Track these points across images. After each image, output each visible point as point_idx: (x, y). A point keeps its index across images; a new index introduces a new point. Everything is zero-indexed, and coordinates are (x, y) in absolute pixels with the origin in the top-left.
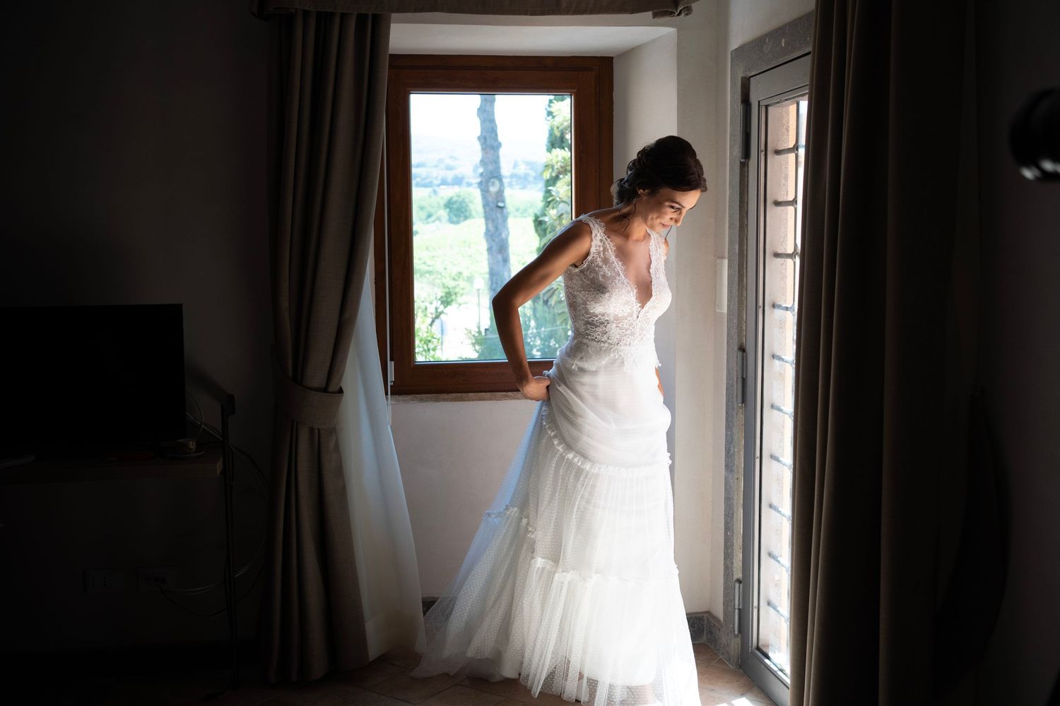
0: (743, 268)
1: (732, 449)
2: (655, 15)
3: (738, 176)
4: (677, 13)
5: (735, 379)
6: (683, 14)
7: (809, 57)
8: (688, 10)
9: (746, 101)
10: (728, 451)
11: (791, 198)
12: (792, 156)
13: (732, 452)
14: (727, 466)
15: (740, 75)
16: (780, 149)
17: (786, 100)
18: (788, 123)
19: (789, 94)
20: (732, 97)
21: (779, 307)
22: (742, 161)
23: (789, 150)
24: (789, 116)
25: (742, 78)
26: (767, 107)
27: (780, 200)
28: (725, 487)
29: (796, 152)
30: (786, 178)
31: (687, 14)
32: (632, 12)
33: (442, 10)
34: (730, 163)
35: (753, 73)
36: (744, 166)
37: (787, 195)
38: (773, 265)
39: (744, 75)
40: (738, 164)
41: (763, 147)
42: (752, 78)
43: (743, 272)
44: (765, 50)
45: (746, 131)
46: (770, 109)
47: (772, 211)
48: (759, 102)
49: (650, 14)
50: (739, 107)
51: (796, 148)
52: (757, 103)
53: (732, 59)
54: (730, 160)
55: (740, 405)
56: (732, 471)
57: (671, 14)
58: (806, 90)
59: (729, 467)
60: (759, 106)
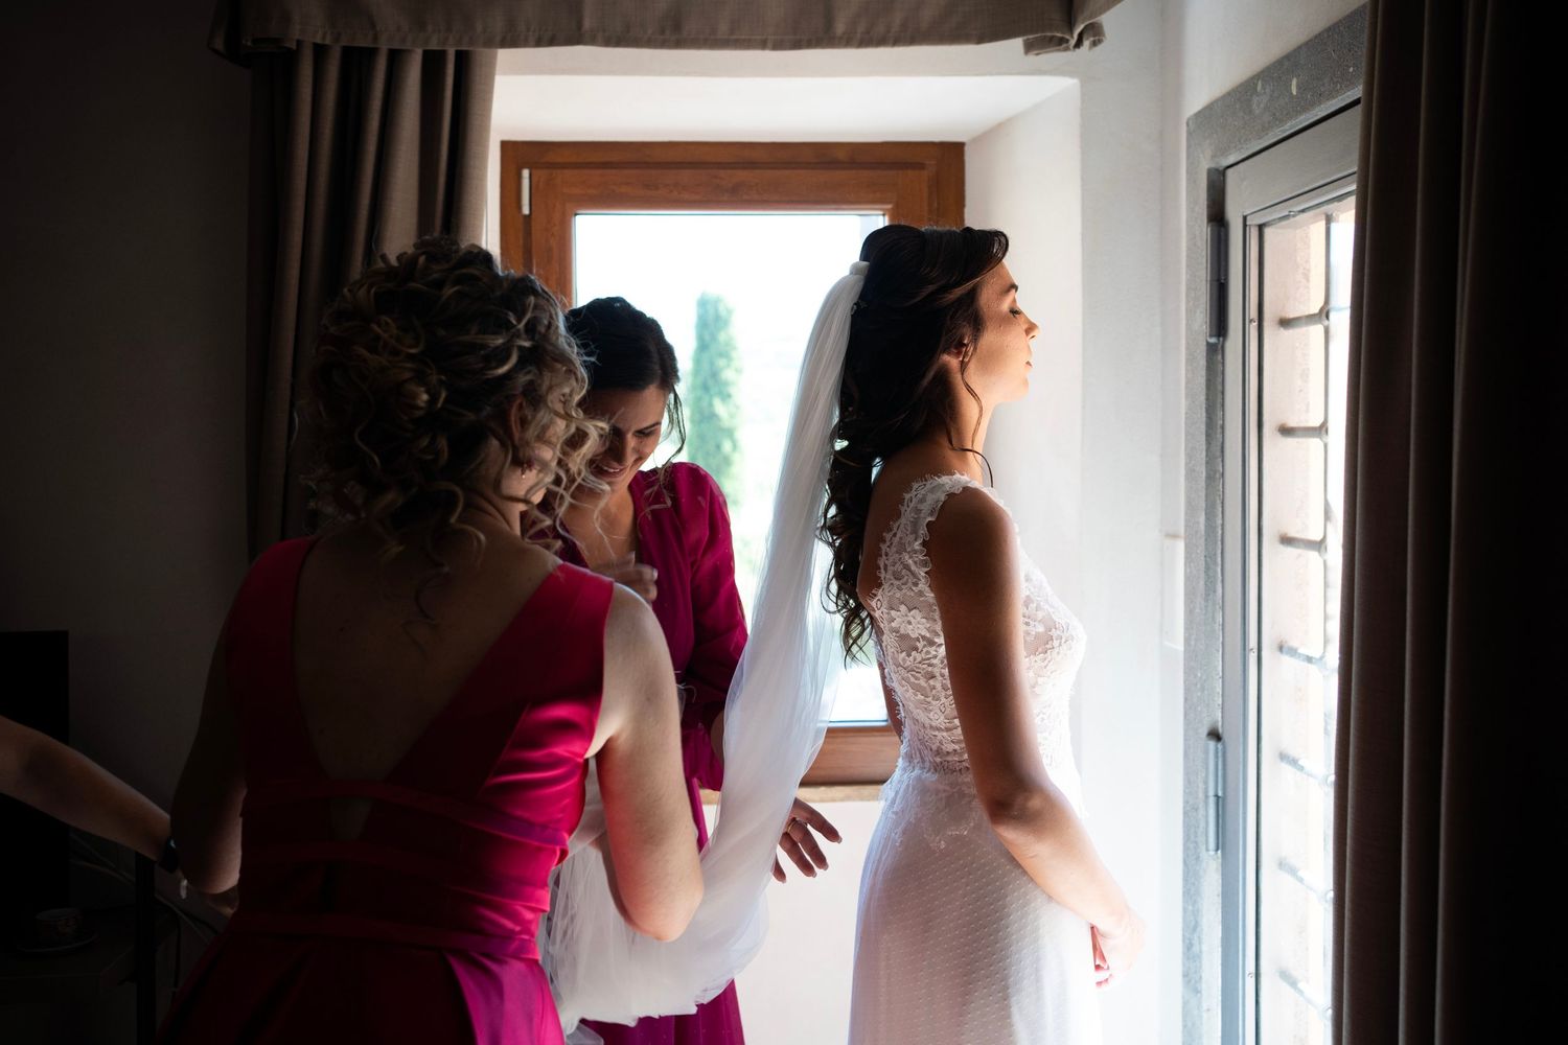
0: (1215, 563)
1: (1195, 942)
2: (1029, 47)
3: (1204, 373)
4: (1073, 42)
5: (1201, 795)
6: (1087, 43)
7: (1359, 109)
8: (1095, 33)
9: (1217, 217)
10: (1188, 946)
11: (1316, 422)
12: (1317, 331)
13: (1195, 949)
14: (1186, 975)
15: (1205, 165)
16: (1292, 316)
17: (1303, 211)
18: (1307, 262)
19: (1309, 196)
20: (1191, 210)
21: (1293, 652)
22: (1213, 340)
23: (1311, 319)
24: (1309, 247)
25: (1210, 172)
26: (1261, 228)
27: (1292, 423)
28: (1184, 1020)
29: (1326, 323)
30: (1305, 375)
31: (1094, 44)
32: (980, 40)
33: (592, 40)
34: (1188, 344)
35: (1232, 159)
36: (1215, 352)
37: (1307, 411)
38: (1278, 558)
39: (1213, 166)
40: (1203, 348)
41: (1253, 312)
42: (1229, 172)
43: (1216, 572)
44: (1254, 106)
45: (1219, 280)
46: (1268, 231)
47: (1277, 449)
48: (1245, 218)
49: (1017, 44)
50: (1204, 230)
51: (1324, 313)
52: (1241, 220)
53: (1189, 134)
54: (1187, 338)
55: (1212, 853)
56: (1197, 991)
57: (1060, 43)
58: (1352, 183)
59: (1191, 981)
60: (1245, 226)
